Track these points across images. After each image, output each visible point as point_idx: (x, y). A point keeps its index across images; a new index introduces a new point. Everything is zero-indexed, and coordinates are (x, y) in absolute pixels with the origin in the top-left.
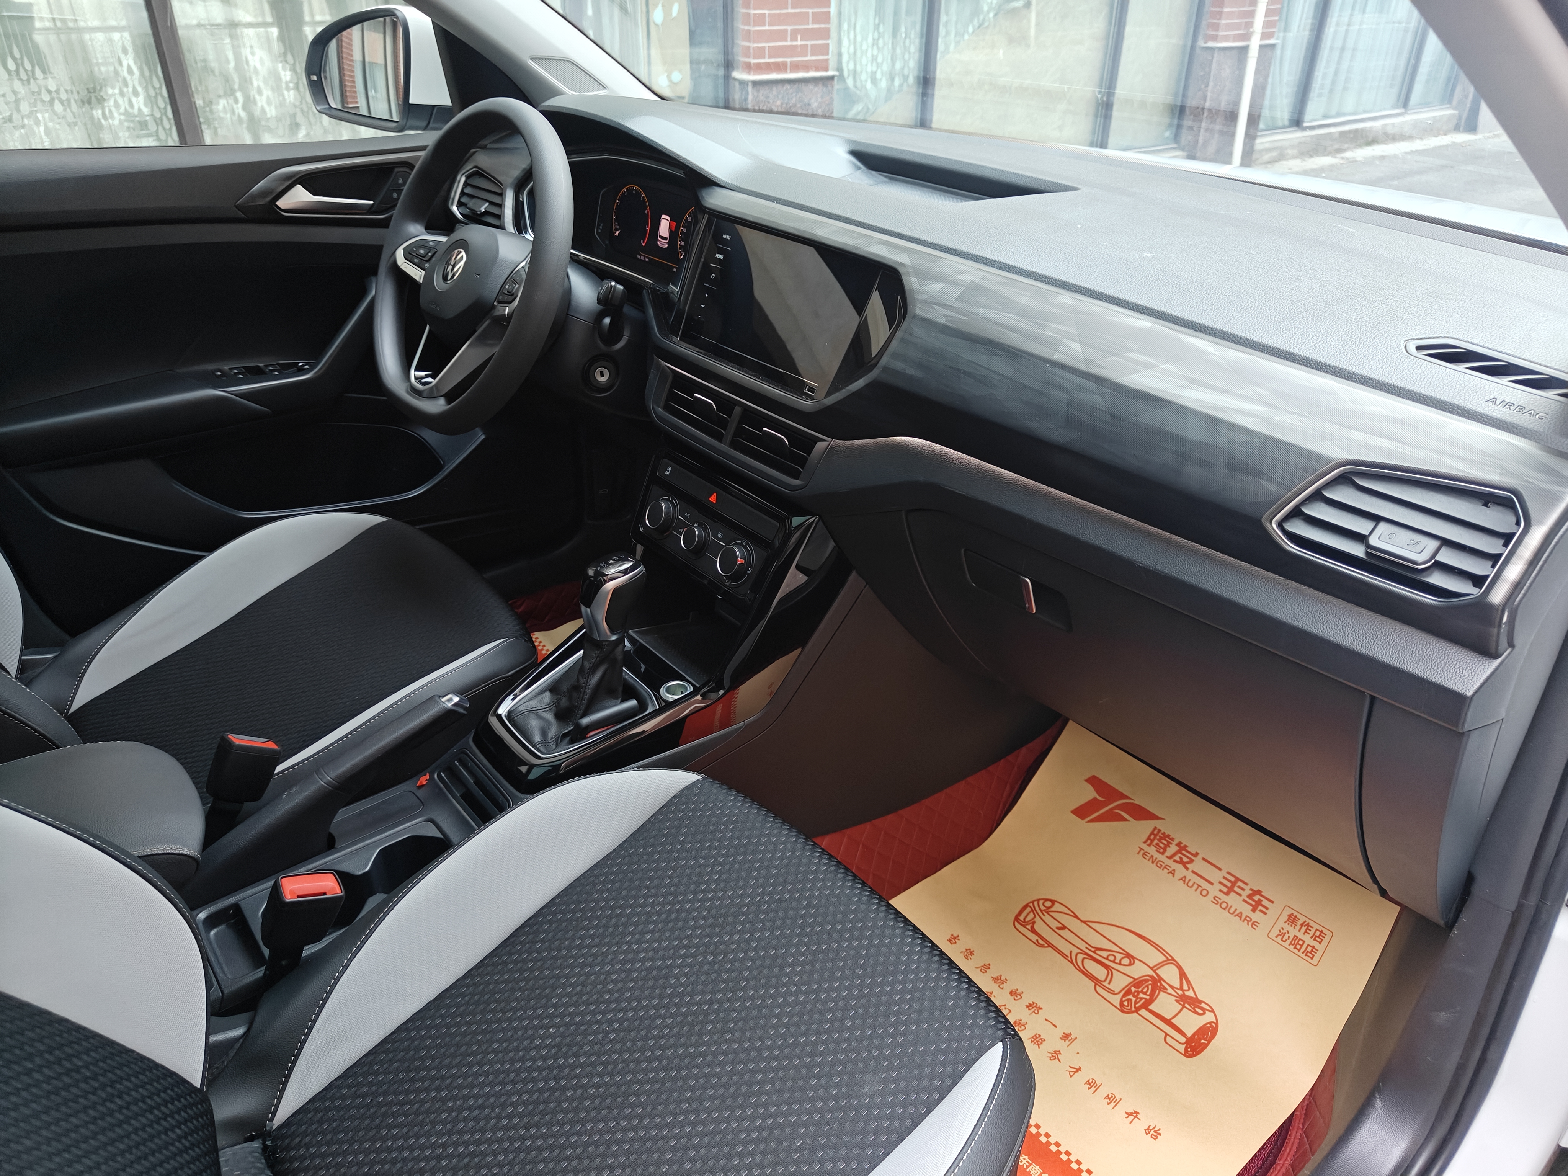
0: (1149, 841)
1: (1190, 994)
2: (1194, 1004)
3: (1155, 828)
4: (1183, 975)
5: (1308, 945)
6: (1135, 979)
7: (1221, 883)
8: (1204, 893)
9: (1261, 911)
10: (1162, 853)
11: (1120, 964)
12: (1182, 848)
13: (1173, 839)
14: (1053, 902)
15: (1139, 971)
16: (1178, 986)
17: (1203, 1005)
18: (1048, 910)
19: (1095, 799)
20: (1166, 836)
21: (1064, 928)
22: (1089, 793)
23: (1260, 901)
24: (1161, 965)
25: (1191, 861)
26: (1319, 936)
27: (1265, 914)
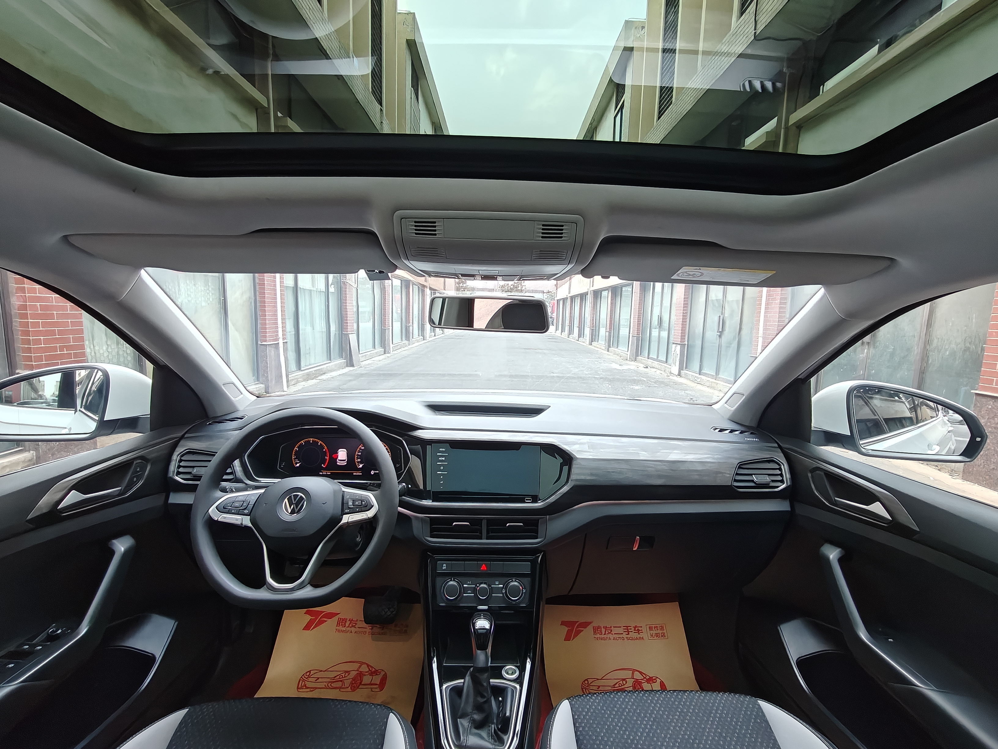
0: (595, 633)
1: (648, 677)
2: (651, 680)
3: (593, 627)
4: (641, 673)
5: (661, 633)
6: (632, 686)
7: (624, 632)
8: (623, 638)
9: (641, 632)
10: (602, 634)
11: (624, 685)
12: (606, 628)
13: (601, 627)
14: (586, 680)
15: (630, 682)
16: (643, 678)
17: (654, 678)
18: (589, 685)
19: (568, 630)
20: (599, 627)
21: (599, 687)
22: (565, 629)
23: (638, 629)
24: (633, 674)
25: (611, 631)
26: (662, 628)
27: (643, 632)
